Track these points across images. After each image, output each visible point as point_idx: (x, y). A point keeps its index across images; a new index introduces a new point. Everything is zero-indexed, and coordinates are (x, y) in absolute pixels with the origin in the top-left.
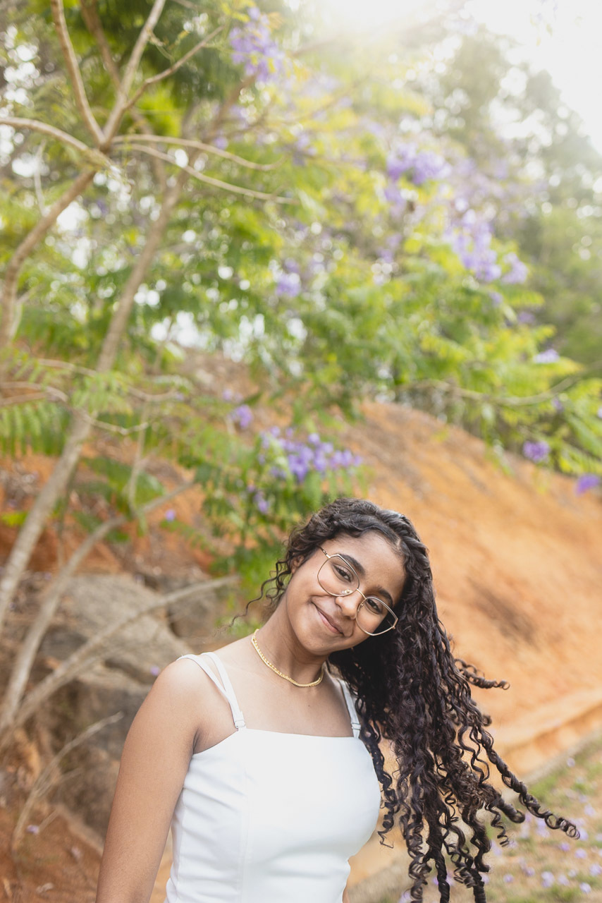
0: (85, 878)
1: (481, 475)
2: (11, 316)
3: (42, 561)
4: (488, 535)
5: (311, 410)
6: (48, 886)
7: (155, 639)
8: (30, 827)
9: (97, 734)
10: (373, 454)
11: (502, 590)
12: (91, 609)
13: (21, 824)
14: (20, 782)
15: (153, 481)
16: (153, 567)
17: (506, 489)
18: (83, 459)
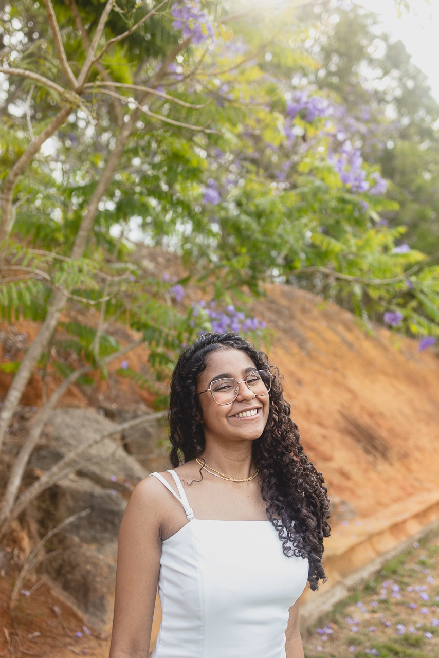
0: (64, 628)
1: (349, 337)
2: (9, 217)
3: (31, 398)
4: (355, 381)
5: (228, 288)
6: (37, 634)
7: (113, 455)
8: (23, 591)
9: (71, 524)
10: (270, 321)
11: (365, 420)
12: (66, 433)
13: (16, 589)
14: (16, 559)
15: (112, 340)
16: (112, 403)
17: (368, 348)
18: (60, 324)
